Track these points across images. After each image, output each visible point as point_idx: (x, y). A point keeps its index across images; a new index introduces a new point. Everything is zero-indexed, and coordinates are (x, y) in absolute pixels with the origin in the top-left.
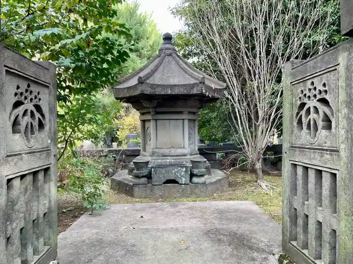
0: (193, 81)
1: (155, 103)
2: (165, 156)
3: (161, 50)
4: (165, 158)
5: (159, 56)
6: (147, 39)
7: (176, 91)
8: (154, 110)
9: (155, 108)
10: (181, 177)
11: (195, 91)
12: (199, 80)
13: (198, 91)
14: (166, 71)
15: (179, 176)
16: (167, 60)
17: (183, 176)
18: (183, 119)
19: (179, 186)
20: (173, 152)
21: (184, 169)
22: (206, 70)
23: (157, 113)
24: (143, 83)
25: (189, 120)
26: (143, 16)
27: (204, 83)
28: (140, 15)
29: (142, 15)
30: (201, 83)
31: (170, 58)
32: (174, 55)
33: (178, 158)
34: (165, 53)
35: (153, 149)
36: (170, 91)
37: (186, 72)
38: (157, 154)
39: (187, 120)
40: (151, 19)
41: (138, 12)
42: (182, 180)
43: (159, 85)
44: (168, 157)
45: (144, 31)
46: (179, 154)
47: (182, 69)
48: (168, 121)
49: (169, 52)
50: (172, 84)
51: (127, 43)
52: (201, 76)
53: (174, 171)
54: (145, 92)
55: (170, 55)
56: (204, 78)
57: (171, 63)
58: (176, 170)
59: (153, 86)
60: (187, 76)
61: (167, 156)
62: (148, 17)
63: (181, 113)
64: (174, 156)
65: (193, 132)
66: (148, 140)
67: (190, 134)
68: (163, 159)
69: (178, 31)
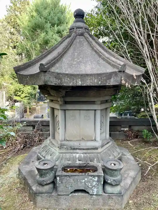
0: (110, 69)
1: (63, 92)
2: (74, 149)
3: (71, 29)
4: (75, 151)
5: (69, 36)
6: (67, 24)
7: (88, 82)
8: (62, 99)
9: (63, 97)
10: (93, 187)
11: (112, 82)
12: (118, 68)
13: (116, 81)
14: (76, 54)
15: (90, 187)
16: (78, 41)
17: (94, 186)
18: (95, 110)
19: (90, 196)
20: (83, 144)
21: (96, 179)
22: (119, 50)
23: (66, 103)
24: (46, 72)
25: (101, 110)
26: (64, 7)
27: (124, 71)
28: (62, 5)
29: (63, 5)
30: (120, 71)
31: (82, 39)
32: (87, 35)
33: (89, 151)
34: (76, 32)
35: (62, 141)
36: (80, 82)
37: (100, 56)
38: (65, 147)
39: (100, 111)
40: (70, 9)
41: (60, 4)
42: (93, 190)
43: (67, 74)
44: (78, 151)
45: (65, 18)
46: (90, 147)
47: (96, 52)
48: (78, 111)
49: (80, 31)
50: (84, 73)
51: (52, 26)
52: (122, 63)
53: (83, 181)
54: (49, 84)
55: (82, 35)
56: (124, 65)
57: (83, 44)
58: (86, 179)
59: (58, 76)
60: (101, 61)
61: (77, 149)
62: (67, 7)
63: (93, 103)
64: (84, 149)
65: (105, 121)
66: (57, 129)
67: (102, 122)
68: (71, 153)
69: (90, 11)
